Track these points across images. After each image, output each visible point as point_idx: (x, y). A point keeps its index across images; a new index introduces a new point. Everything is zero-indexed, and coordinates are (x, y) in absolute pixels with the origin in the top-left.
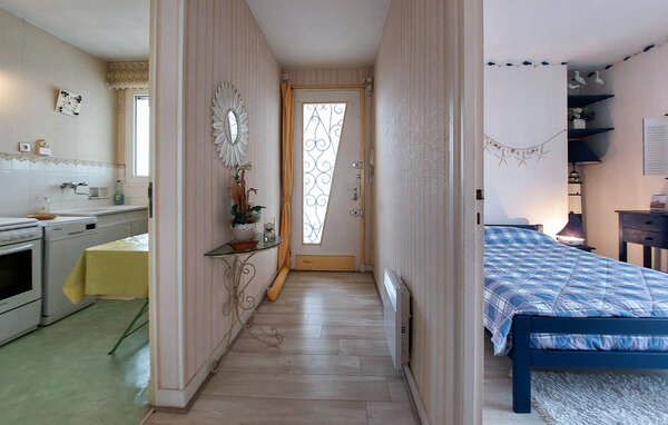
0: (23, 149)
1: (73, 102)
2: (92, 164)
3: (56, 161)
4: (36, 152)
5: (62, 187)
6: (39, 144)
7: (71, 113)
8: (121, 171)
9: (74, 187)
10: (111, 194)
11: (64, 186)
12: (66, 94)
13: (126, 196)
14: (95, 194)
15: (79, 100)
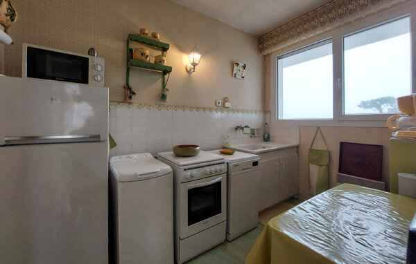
0: (218, 104)
1: (241, 69)
2: (252, 112)
3: (233, 111)
4: (224, 105)
5: (236, 129)
6: (225, 100)
7: (240, 78)
8: (268, 116)
9: (242, 129)
10: (262, 133)
11: (237, 128)
12: (237, 64)
13: (271, 134)
14: (253, 133)
15: (244, 67)
